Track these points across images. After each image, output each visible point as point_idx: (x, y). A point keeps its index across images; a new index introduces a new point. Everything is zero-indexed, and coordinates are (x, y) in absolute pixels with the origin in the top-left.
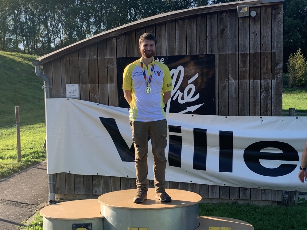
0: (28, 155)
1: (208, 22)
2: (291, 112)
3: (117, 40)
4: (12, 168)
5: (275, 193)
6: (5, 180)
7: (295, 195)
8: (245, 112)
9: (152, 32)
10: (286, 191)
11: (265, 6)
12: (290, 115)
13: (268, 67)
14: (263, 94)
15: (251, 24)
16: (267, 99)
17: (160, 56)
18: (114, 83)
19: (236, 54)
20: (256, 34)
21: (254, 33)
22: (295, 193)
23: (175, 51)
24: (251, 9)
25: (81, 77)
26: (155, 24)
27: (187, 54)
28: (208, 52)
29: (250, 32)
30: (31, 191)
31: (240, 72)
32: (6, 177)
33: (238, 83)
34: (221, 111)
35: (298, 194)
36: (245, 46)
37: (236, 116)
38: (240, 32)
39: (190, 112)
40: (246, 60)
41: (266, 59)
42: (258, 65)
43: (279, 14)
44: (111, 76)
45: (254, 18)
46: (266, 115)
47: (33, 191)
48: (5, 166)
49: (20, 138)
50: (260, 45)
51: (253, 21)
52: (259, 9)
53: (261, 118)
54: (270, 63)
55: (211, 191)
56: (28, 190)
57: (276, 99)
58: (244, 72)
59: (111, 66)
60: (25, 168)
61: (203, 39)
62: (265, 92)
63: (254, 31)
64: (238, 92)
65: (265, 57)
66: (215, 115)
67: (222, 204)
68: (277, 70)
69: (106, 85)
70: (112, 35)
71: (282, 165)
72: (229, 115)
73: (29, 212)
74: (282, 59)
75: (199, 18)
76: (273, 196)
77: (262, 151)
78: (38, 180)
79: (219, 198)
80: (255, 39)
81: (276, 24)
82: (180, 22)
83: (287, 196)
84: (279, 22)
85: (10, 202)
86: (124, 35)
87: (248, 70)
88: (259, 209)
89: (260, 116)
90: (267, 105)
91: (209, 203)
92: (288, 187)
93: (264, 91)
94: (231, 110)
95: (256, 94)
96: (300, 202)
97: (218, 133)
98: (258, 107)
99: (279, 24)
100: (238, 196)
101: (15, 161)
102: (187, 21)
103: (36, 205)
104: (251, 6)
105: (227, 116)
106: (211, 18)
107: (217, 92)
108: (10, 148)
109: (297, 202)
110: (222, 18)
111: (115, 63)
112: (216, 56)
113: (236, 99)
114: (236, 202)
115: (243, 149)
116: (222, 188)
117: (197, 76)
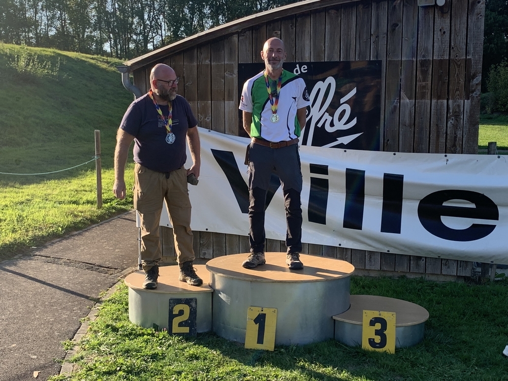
0: (112, 200)
1: (374, 13)
2: (492, 149)
3: (240, 38)
4: (89, 217)
5: (462, 265)
6: (80, 234)
7: (490, 269)
8: (423, 146)
9: (291, 26)
10: (477, 263)
12: (489, 153)
13: (460, 82)
14: (451, 121)
15: (436, 14)
16: (457, 128)
17: (300, 61)
18: (233, 100)
19: (413, 61)
20: (444, 32)
21: (440, 30)
22: (491, 266)
23: (323, 55)
25: (186, 91)
26: (296, 14)
27: (341, 60)
28: (371, 57)
29: (435, 29)
30: (114, 250)
31: (417, 87)
32: (80, 229)
33: (414, 104)
34: (387, 146)
35: (495, 267)
36: (426, 50)
37: (410, 152)
38: (420, 28)
40: (427, 70)
41: (457, 69)
42: (445, 78)
43: (479, 2)
44: (229, 90)
45: (441, 8)
46: (454, 152)
47: (116, 250)
48: (80, 214)
49: (101, 176)
50: (448, 49)
51: (440, 12)
53: (446, 156)
54: (463, 76)
55: (369, 259)
56: (111, 248)
57: (469, 129)
58: (424, 87)
59: (230, 76)
60: (107, 217)
61: (365, 37)
62: (453, 118)
63: (442, 28)
64: (413, 118)
65: (456, 67)
66: (379, 151)
67: (384, 278)
68: (472, 87)
69: (222, 102)
70: (232, 31)
71: (474, 225)
72: (398, 152)
73: (110, 279)
74: (481, 70)
75: (361, 7)
76: (459, 268)
77: (444, 204)
78: (124, 234)
79: (379, 269)
80: (441, 39)
81: (475, 18)
82: (333, 13)
83: (479, 269)
84: (478, 15)
85: (84, 264)
86: (249, 31)
87: (430, 85)
88: (437, 287)
89: (445, 153)
90: (456, 137)
91: (364, 276)
92: (481, 257)
93: (452, 116)
94: (402, 144)
95: (441, 120)
96: (497, 279)
97: (382, 177)
98: (442, 140)
99: (478, 18)
100: (407, 268)
101: (94, 208)
102: (342, 10)
103: (120, 270)
105: (396, 153)
106: (378, 8)
107: (382, 117)
108: (87, 189)
109: (493, 279)
110: (395, 6)
111: (236, 71)
112: (384, 64)
113: (411, 128)
114: (404, 276)
115: (418, 200)
116: (385, 256)
117: (353, 92)
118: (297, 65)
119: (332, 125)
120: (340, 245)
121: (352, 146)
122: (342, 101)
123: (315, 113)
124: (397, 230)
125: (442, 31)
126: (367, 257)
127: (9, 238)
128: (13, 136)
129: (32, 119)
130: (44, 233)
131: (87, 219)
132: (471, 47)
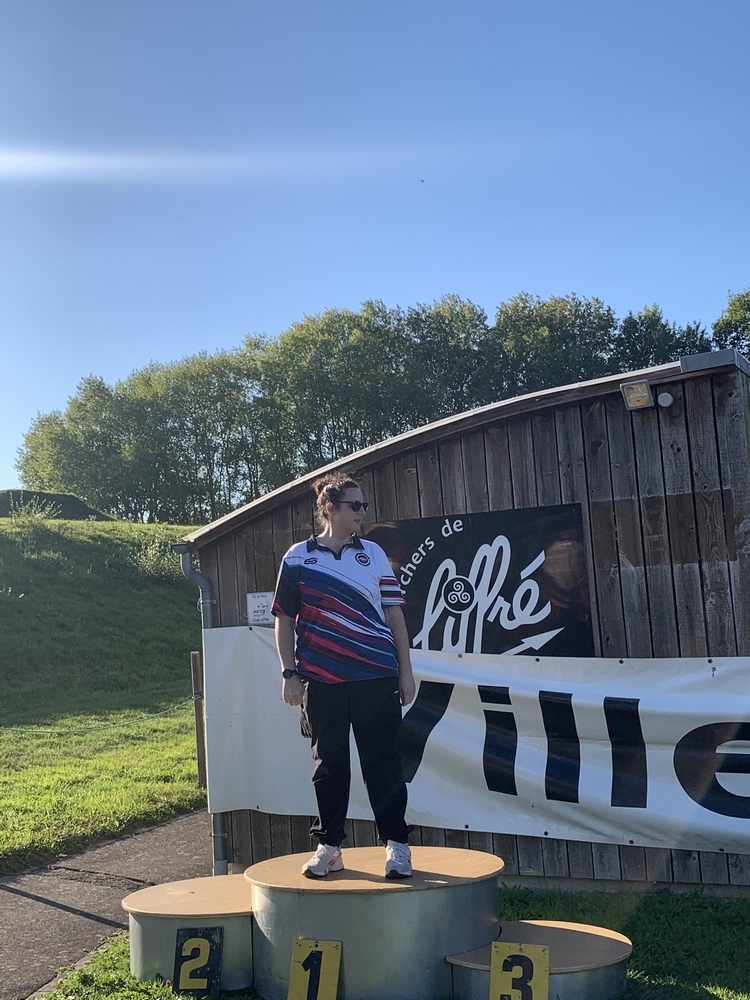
1: (559, 426)
4: (176, 802)
8: (669, 645)
9: (432, 459)
11: (691, 379)
13: (717, 530)
14: (711, 599)
15: (661, 420)
16: (722, 612)
17: (451, 514)
19: (632, 501)
20: (679, 450)
21: (672, 446)
23: (486, 501)
24: (655, 389)
26: (437, 440)
27: (516, 508)
28: (563, 500)
29: (663, 445)
31: (645, 544)
33: (643, 573)
34: (607, 647)
36: (653, 480)
37: (648, 657)
38: (637, 445)
39: (530, 652)
40: (659, 515)
41: (708, 510)
42: (691, 526)
43: (731, 395)
45: (669, 409)
46: (723, 654)
50: (689, 476)
51: (667, 417)
52: (680, 386)
53: (710, 661)
54: (720, 518)
55: (598, 860)
58: (657, 543)
61: (549, 468)
62: (713, 593)
63: (673, 441)
64: (645, 597)
65: (706, 506)
66: (594, 656)
68: (739, 537)
72: (627, 657)
75: (538, 419)
77: (717, 751)
79: (620, 878)
80: (676, 461)
81: (727, 421)
82: (494, 433)
84: (733, 415)
86: (368, 472)
87: (667, 538)
89: (708, 656)
90: (723, 627)
91: (595, 892)
93: (710, 591)
94: (632, 643)
95: (693, 599)
97: (602, 704)
98: (701, 634)
99: (732, 420)
102: (510, 427)
104: (656, 382)
105: (623, 659)
106: (565, 417)
107: (593, 599)
110: (592, 414)
112: (585, 508)
113: (643, 615)
114: (666, 890)
115: (672, 744)
116: (627, 853)
117: (541, 558)
118: (447, 521)
119: (511, 616)
120: (546, 833)
121: (548, 650)
122: (524, 574)
123: (483, 598)
124: (640, 800)
125: (676, 448)
126: (596, 856)
127: (24, 839)
128: (115, 672)
129: (155, 643)
130: (88, 831)
131: (172, 806)
132: (727, 468)
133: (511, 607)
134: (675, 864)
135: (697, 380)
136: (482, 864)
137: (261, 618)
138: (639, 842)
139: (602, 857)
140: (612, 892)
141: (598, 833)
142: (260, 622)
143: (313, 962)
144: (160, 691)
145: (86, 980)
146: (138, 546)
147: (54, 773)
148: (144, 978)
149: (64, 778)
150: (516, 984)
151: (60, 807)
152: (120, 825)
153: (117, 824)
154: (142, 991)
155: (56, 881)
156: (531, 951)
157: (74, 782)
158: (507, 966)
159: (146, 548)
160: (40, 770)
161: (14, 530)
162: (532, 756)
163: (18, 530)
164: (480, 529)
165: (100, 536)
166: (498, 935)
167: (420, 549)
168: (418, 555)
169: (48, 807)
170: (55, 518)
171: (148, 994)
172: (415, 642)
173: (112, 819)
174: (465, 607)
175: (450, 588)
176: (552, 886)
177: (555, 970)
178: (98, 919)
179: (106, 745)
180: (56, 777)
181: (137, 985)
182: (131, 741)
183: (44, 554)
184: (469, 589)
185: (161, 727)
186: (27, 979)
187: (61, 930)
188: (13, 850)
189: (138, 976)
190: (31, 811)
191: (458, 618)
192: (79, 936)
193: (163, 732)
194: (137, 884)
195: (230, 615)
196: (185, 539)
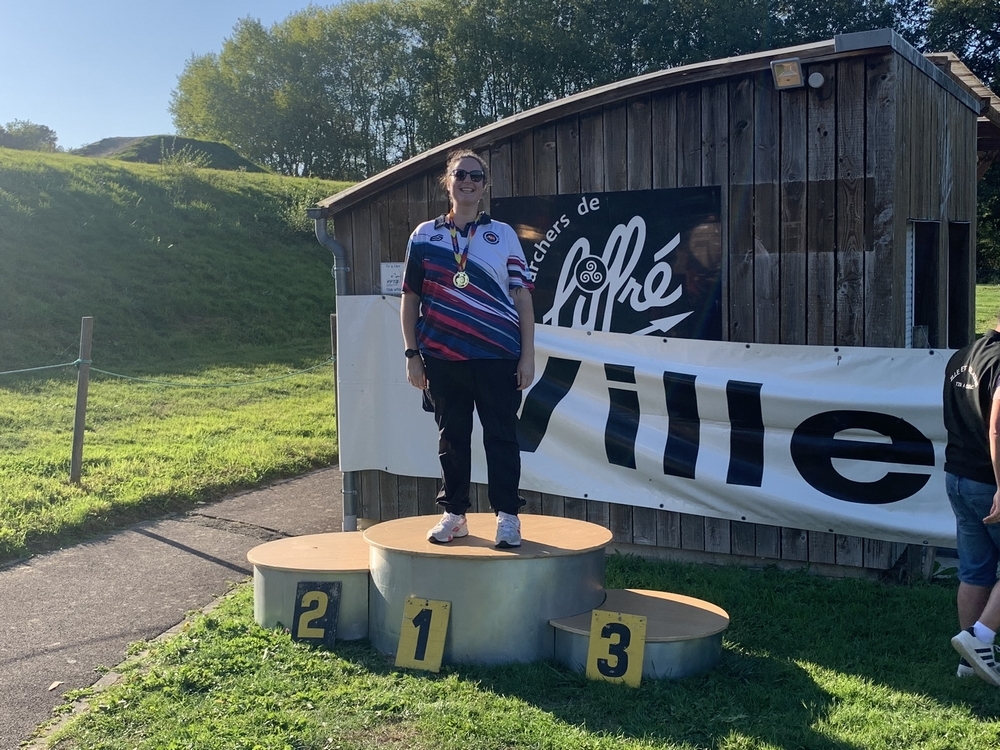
1: (705, 105)
2: (917, 338)
3: (493, 156)
5: (872, 542)
7: (923, 557)
8: (796, 332)
9: (573, 133)
11: (847, 59)
12: (914, 346)
13: (856, 219)
14: (843, 289)
15: (811, 106)
16: (853, 302)
17: (588, 191)
19: (773, 185)
20: (826, 134)
21: (819, 129)
22: (924, 549)
23: (624, 180)
24: (806, 68)
26: (579, 113)
27: (654, 188)
28: (704, 181)
29: (810, 128)
31: (783, 231)
32: (290, 475)
33: (778, 259)
34: (735, 332)
35: (931, 552)
36: (796, 165)
37: (774, 343)
38: (783, 128)
40: (799, 201)
41: (850, 198)
42: (830, 214)
43: (884, 78)
45: (819, 91)
46: (851, 344)
48: (301, 452)
50: (834, 162)
51: (817, 98)
52: (833, 66)
53: (836, 350)
54: (861, 208)
55: (710, 534)
57: (875, 303)
58: (793, 231)
61: (692, 147)
62: (846, 283)
63: (821, 125)
64: (777, 284)
65: (848, 193)
66: (721, 340)
67: (733, 567)
68: (878, 227)
70: (479, 144)
72: (754, 342)
75: (683, 95)
76: (867, 554)
77: (837, 437)
79: (729, 551)
80: (821, 145)
81: (877, 105)
82: (637, 108)
84: (885, 99)
85: (261, 530)
86: (506, 144)
87: (805, 226)
89: (835, 345)
90: (852, 317)
91: (706, 564)
92: (906, 533)
93: (843, 281)
94: (760, 330)
95: (825, 288)
97: (724, 387)
98: (829, 323)
99: (884, 105)
100: (776, 551)
102: (654, 102)
104: (809, 60)
105: (750, 344)
106: (712, 95)
107: (724, 284)
110: (740, 92)
112: (725, 191)
113: (774, 302)
114: (774, 566)
115: (789, 429)
116: (738, 528)
117: (676, 241)
118: (584, 199)
119: (642, 298)
120: (662, 506)
121: (679, 332)
122: (658, 256)
123: (615, 279)
124: (756, 480)
125: (822, 131)
126: (708, 530)
127: (163, 486)
128: (262, 326)
129: (302, 299)
130: (226, 480)
131: (309, 460)
132: (873, 157)
133: (643, 290)
134: (784, 541)
135: (850, 60)
136: (590, 536)
137: (394, 287)
138: (751, 518)
139: (713, 531)
140: (722, 564)
141: (713, 508)
142: (393, 292)
143: (423, 620)
144: (306, 347)
145: (211, 624)
146: (288, 200)
147: (197, 423)
148: (266, 625)
149: (207, 428)
150: (613, 649)
151: (201, 457)
152: (258, 476)
153: (255, 475)
154: (263, 637)
155: (193, 528)
156: (630, 621)
157: (216, 433)
158: (606, 633)
159: (297, 204)
160: (183, 419)
161: (164, 178)
162: (653, 433)
163: (168, 178)
164: (617, 208)
165: (250, 188)
166: (601, 603)
167: (555, 226)
168: (553, 232)
169: (190, 456)
170: (206, 167)
171: (268, 640)
172: (546, 318)
173: (251, 470)
174: (596, 286)
175: (582, 267)
176: (662, 555)
177: (652, 638)
178: (230, 566)
179: (251, 397)
180: (199, 427)
181: (258, 631)
182: (274, 395)
183: (194, 204)
184: (601, 268)
185: (304, 382)
186: (157, 620)
187: (193, 574)
188: (152, 497)
189: (260, 622)
190: (172, 459)
191: (589, 297)
192: (210, 581)
193: (307, 387)
194: (271, 535)
195: (364, 284)
196: (320, 204)
